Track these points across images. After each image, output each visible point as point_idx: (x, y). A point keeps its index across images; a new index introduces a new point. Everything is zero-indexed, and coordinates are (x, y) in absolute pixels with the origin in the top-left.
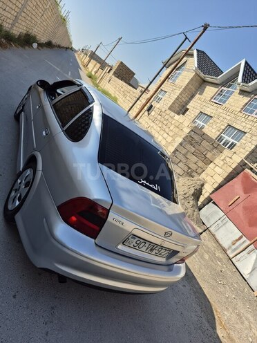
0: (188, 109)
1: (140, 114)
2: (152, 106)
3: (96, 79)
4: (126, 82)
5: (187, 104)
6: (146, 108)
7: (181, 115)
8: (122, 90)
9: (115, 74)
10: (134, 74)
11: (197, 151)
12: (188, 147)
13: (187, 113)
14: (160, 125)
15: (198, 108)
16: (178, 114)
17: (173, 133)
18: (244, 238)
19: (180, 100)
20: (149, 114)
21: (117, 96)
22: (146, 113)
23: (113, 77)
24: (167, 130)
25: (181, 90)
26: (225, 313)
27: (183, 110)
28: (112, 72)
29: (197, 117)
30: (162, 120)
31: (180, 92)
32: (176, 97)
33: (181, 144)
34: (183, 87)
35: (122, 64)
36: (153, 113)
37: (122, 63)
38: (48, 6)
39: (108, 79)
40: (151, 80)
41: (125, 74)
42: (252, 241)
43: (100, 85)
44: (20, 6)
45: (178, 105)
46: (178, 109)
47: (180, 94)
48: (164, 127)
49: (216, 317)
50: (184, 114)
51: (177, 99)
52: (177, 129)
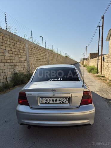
2: (104, 58)
3: (87, 65)
6: (102, 60)
8: (94, 61)
20: (105, 61)
21: (94, 65)
23: (90, 60)
30: (110, 59)
37: (90, 53)
38: (57, 57)
39: (90, 62)
40: (98, 50)
44: (47, 62)
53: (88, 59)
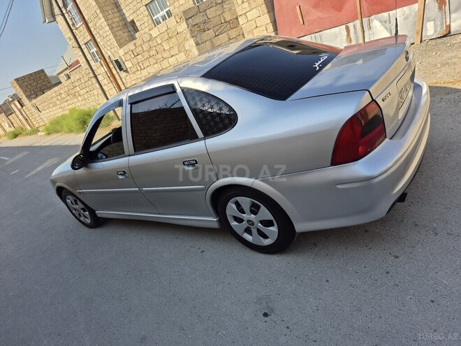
0: (133, 22)
1: (120, 83)
2: (117, 61)
3: (22, 129)
4: (50, 88)
5: (124, 19)
6: (115, 71)
7: (137, 35)
8: (63, 96)
9: (29, 97)
10: (42, 71)
11: (215, 29)
12: (205, 36)
13: (138, 24)
14: (152, 60)
15: (138, 6)
16: (134, 38)
17: (176, 48)
18: (351, 25)
19: (114, 25)
20: (126, 71)
21: (71, 107)
22: (123, 74)
23: (34, 101)
24: (166, 55)
25: (101, 15)
26: (438, 76)
27: (131, 28)
28: (25, 100)
29: (151, 15)
30: (146, 55)
31: (103, 20)
32: (107, 28)
33: (197, 44)
34: (98, 11)
35: (20, 81)
36: (128, 65)
37: (17, 80)
39: (33, 110)
41: (37, 84)
42: (359, 16)
43: (37, 125)
45: (121, 32)
46: (126, 34)
47: (107, 20)
48: (159, 56)
49: (444, 85)
50: (136, 30)
51: (111, 28)
52: (174, 40)
53: (15, 106)
